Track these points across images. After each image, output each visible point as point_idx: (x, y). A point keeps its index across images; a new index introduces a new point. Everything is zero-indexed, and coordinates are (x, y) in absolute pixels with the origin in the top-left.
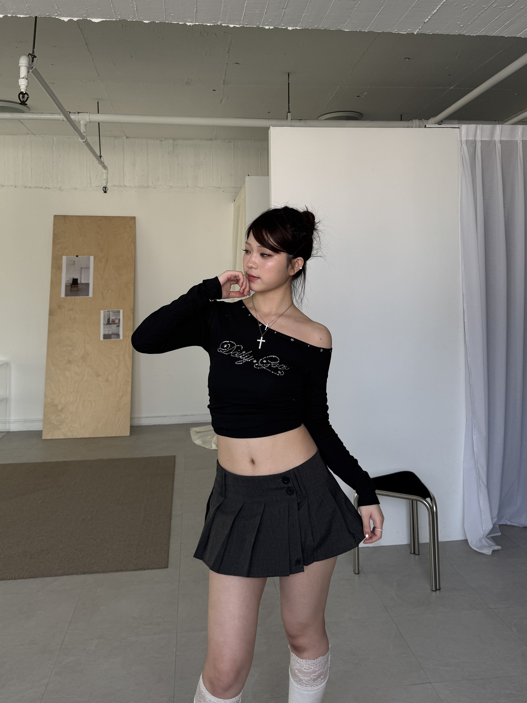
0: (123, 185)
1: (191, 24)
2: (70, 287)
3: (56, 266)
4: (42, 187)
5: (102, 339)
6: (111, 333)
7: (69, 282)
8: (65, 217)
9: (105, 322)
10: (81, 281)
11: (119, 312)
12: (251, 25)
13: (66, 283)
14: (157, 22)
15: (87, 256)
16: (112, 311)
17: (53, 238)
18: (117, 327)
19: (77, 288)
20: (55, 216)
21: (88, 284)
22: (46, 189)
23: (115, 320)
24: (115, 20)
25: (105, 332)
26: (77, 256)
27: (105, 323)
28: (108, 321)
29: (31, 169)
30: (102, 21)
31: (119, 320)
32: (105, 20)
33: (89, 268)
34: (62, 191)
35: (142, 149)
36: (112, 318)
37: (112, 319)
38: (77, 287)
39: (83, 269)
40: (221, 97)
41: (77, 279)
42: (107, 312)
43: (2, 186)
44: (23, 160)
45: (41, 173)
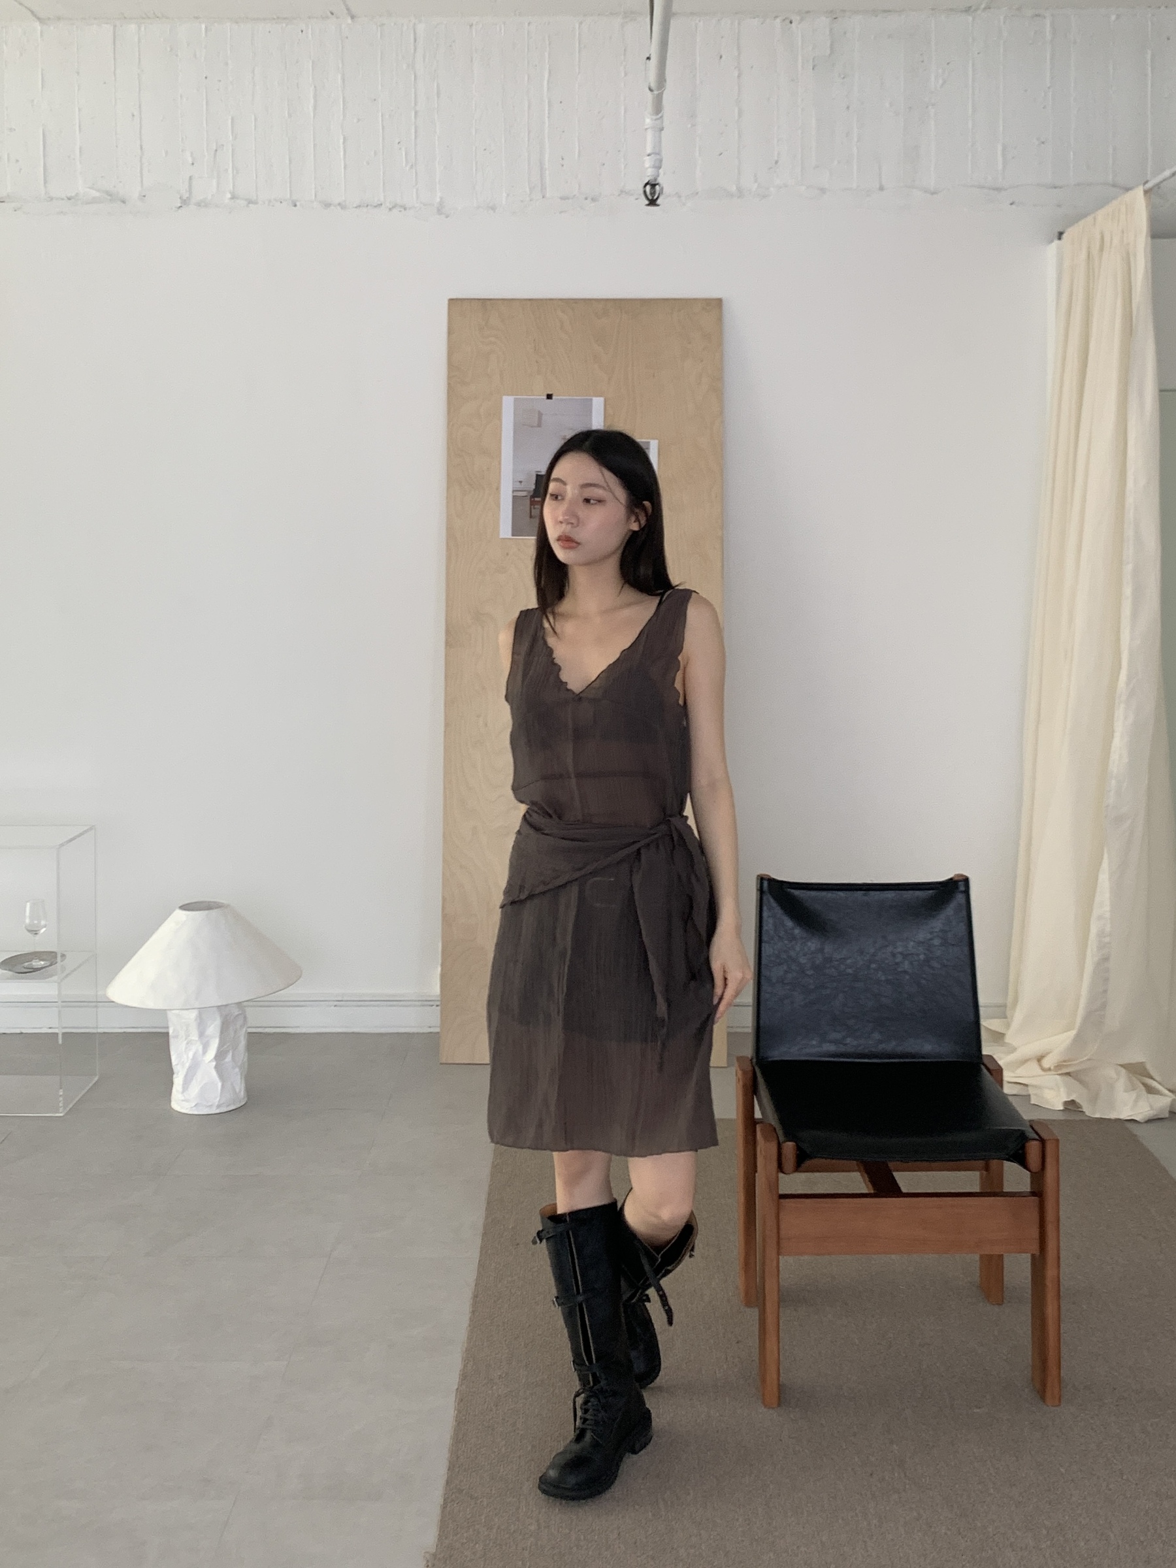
4: (381, 204)
20: (451, 301)
22: (394, 211)
29: (345, 139)
35: (721, 57)
43: (250, 202)
44: (315, 108)
45: (375, 153)
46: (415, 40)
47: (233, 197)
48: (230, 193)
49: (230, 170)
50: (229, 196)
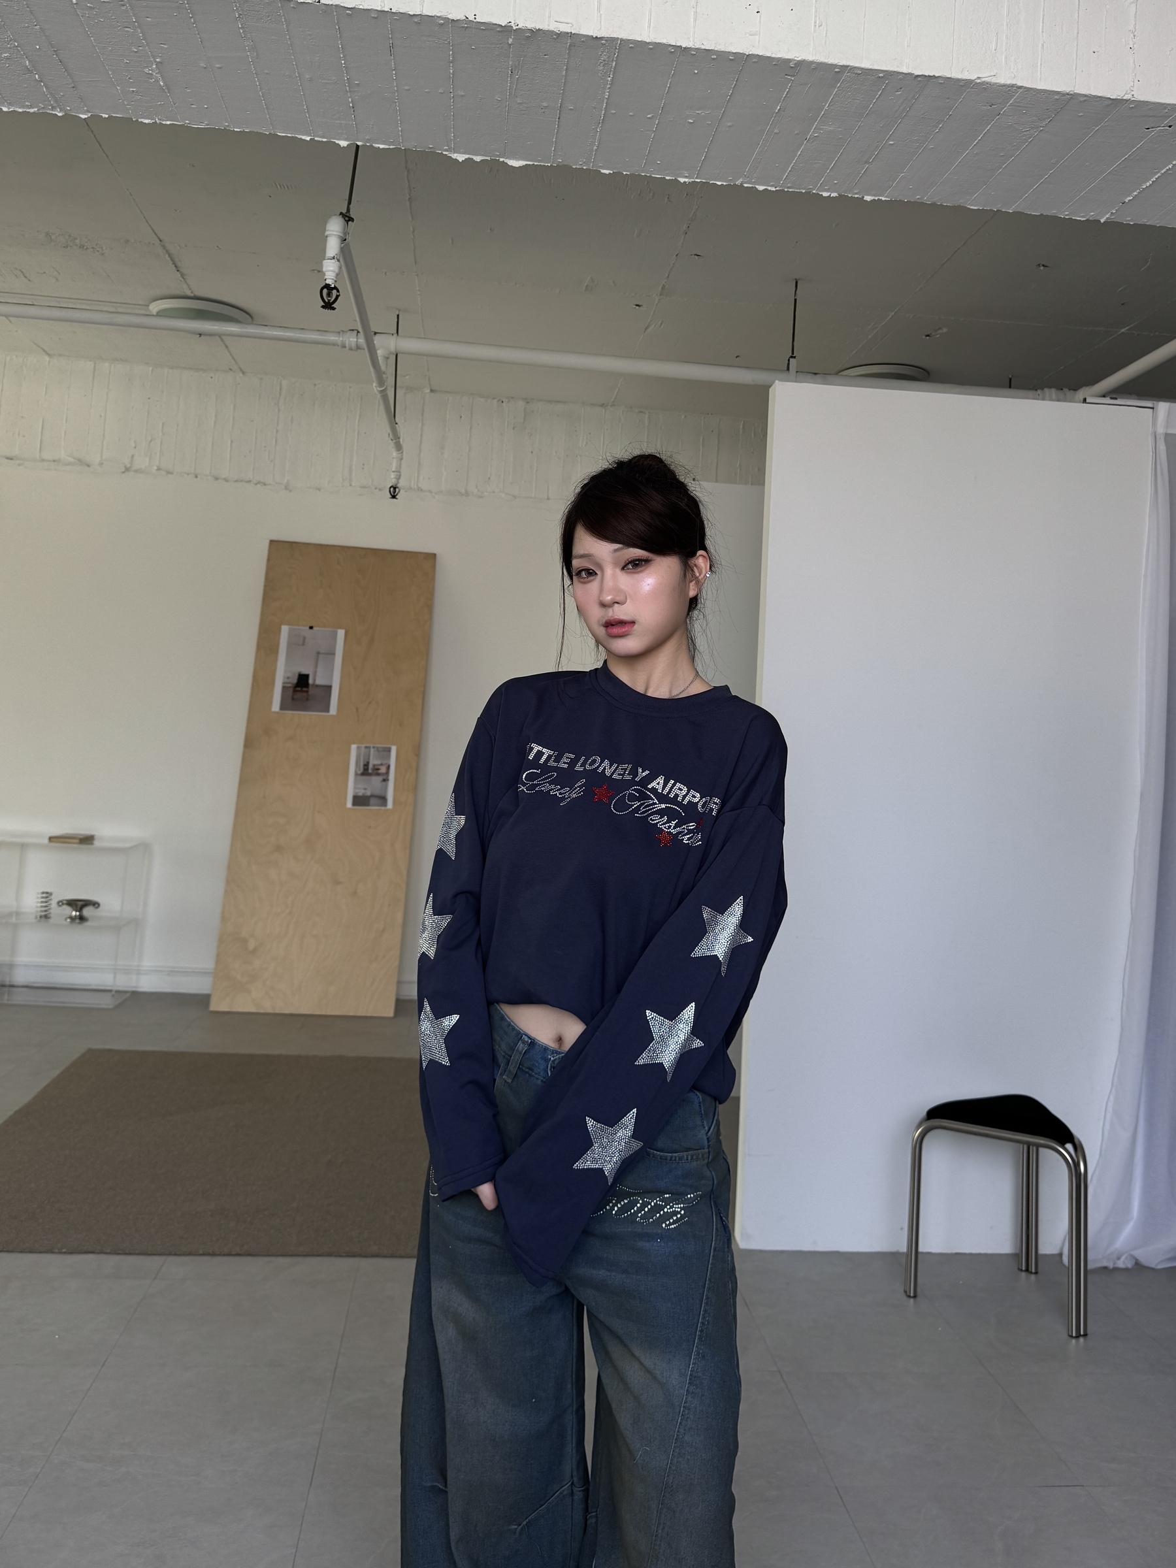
0: (415, 487)
1: (686, 180)
2: (291, 690)
3: (266, 646)
4: (250, 481)
5: (349, 804)
6: (369, 793)
7: (290, 680)
8: (292, 545)
9: (358, 770)
10: (315, 680)
11: (389, 750)
12: (797, 189)
13: (284, 683)
14: (625, 173)
15: (331, 629)
16: (374, 747)
17: (265, 586)
18: (383, 783)
19: (305, 694)
20: (272, 542)
21: (329, 688)
22: (258, 485)
23: (380, 767)
24: (549, 165)
25: (357, 791)
26: (311, 628)
27: (359, 772)
28: (366, 767)
29: (232, 441)
30: (526, 165)
31: (388, 767)
32: (531, 163)
33: (334, 654)
34: (290, 491)
35: (461, 417)
36: (373, 762)
37: (374, 765)
38: (307, 692)
39: (320, 655)
40: (649, 321)
41: (307, 676)
42: (363, 750)
43: (169, 473)
44: (215, 423)
45: (250, 451)
46: (281, 389)
47: (159, 469)
48: (157, 466)
49: (158, 454)
50: (156, 468)
